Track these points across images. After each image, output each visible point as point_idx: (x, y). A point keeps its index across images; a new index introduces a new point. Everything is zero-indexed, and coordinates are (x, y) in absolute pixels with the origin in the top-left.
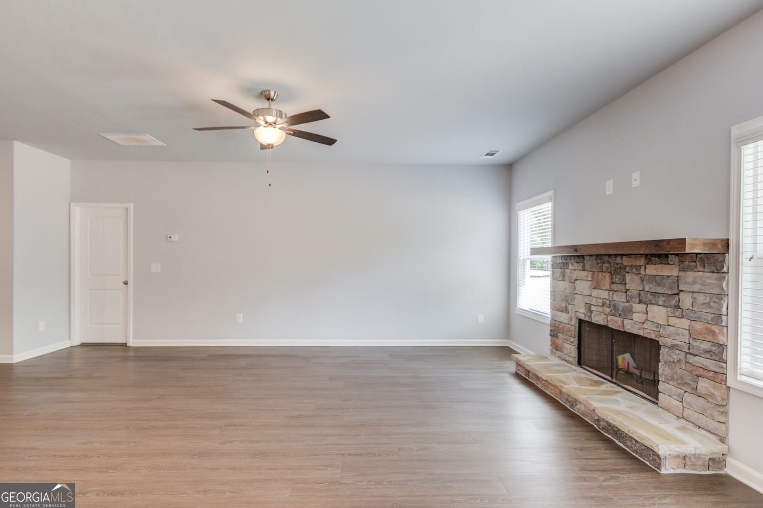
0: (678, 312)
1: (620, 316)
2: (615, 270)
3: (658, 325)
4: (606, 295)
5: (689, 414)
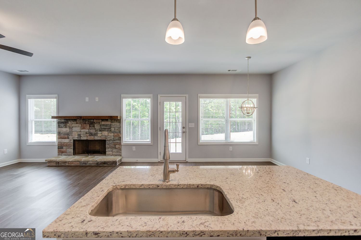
0: (111, 132)
1: (93, 136)
2: (91, 124)
3: (106, 136)
4: (87, 131)
5: (114, 153)
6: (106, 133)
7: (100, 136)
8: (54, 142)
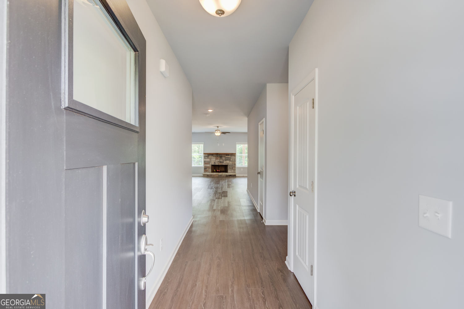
0: (231, 161)
1: (221, 163)
2: (221, 157)
4: (218, 160)
5: (232, 172)
6: (228, 162)
7: (225, 163)
8: (202, 166)
